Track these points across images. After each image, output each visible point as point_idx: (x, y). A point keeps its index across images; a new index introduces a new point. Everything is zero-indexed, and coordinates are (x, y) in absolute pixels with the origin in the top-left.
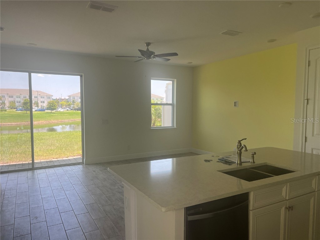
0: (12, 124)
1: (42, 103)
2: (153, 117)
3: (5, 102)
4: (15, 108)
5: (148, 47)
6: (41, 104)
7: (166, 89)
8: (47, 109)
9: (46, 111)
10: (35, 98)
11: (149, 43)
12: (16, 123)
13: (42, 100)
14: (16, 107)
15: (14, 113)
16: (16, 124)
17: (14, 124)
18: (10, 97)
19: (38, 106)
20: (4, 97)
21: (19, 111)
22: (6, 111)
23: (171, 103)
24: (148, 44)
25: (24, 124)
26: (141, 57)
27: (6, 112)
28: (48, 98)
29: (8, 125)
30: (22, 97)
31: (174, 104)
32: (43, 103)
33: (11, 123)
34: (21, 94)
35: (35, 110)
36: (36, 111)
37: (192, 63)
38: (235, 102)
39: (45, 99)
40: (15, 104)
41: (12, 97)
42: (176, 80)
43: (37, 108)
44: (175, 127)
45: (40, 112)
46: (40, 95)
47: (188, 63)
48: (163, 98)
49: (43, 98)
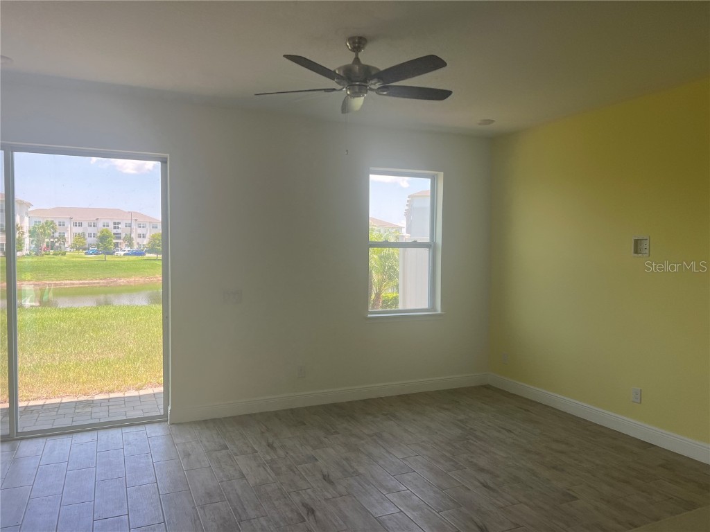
0: (73, 284)
1: (140, 237)
2: (375, 277)
3: (66, 236)
4: (85, 249)
5: (357, 55)
6: (139, 240)
7: (407, 208)
8: (150, 252)
9: (147, 255)
10: (126, 226)
11: (360, 38)
12: (81, 282)
13: (140, 231)
14: (87, 246)
15: (81, 259)
16: (81, 284)
17: (77, 284)
18: (76, 226)
19: (130, 245)
20: (64, 225)
21: (91, 254)
22: (64, 254)
23: (428, 241)
24: (358, 43)
25: (98, 283)
26: (334, 90)
27: (64, 258)
28: (153, 227)
29: (65, 284)
30: (100, 225)
31: (435, 244)
32: (143, 237)
33: (72, 280)
34: (97, 219)
35: (124, 252)
36: (125, 254)
37: (493, 121)
38: (636, 242)
39: (147, 230)
40: (85, 239)
41: (79, 226)
42: (441, 174)
43: (129, 249)
44: (439, 311)
45: (134, 258)
46: (136, 220)
47: (480, 124)
48: (401, 228)
49: (143, 227)
